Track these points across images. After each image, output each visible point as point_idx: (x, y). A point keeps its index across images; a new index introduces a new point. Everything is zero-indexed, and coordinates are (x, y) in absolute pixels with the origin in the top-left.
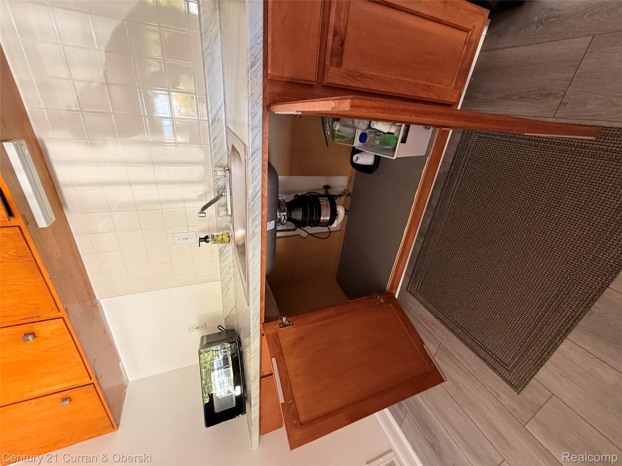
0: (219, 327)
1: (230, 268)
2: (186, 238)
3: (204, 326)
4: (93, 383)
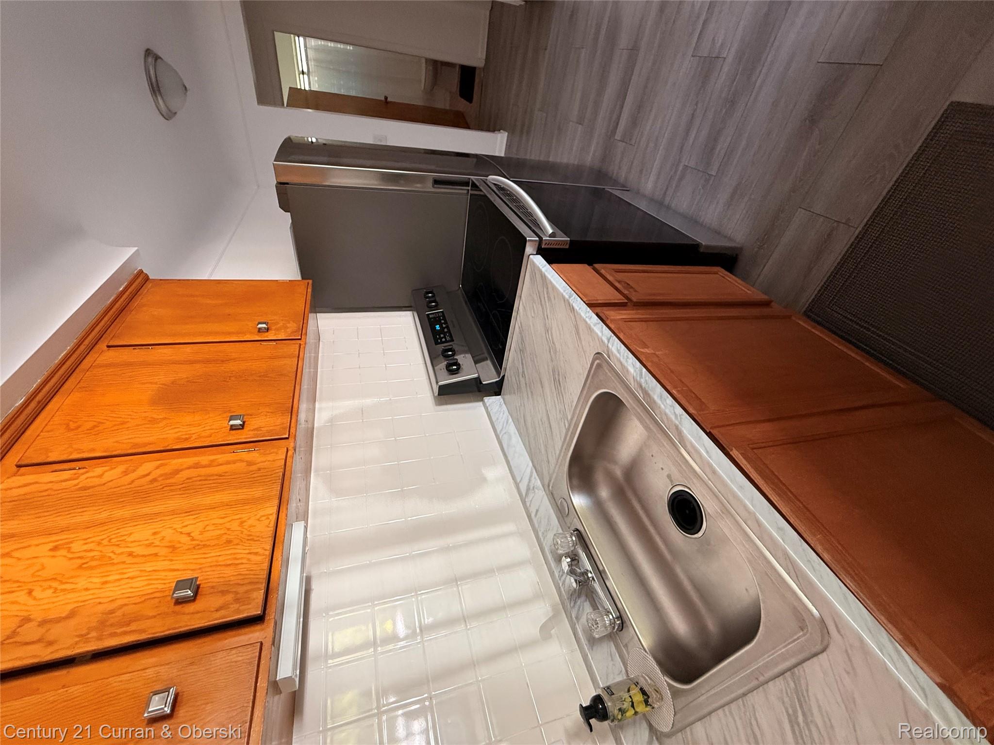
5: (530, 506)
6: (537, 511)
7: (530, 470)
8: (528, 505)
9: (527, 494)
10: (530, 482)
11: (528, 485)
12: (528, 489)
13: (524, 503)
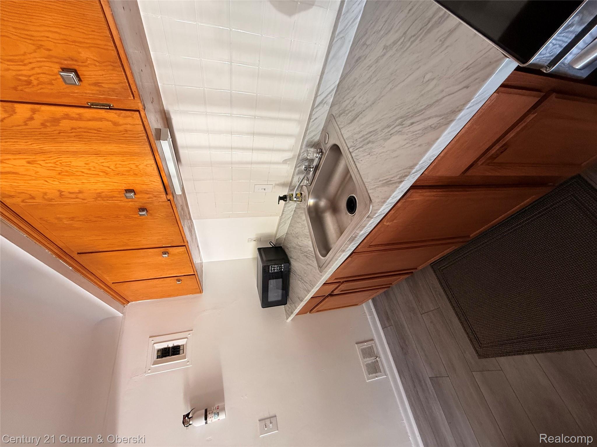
0: (271, 243)
1: (292, 211)
2: (264, 188)
3: (259, 240)
4: (194, 275)
5: (314, 114)
6: (316, 119)
7: (333, 87)
8: (313, 114)
9: (317, 106)
10: (325, 97)
11: (323, 100)
12: (321, 103)
13: (313, 109)
